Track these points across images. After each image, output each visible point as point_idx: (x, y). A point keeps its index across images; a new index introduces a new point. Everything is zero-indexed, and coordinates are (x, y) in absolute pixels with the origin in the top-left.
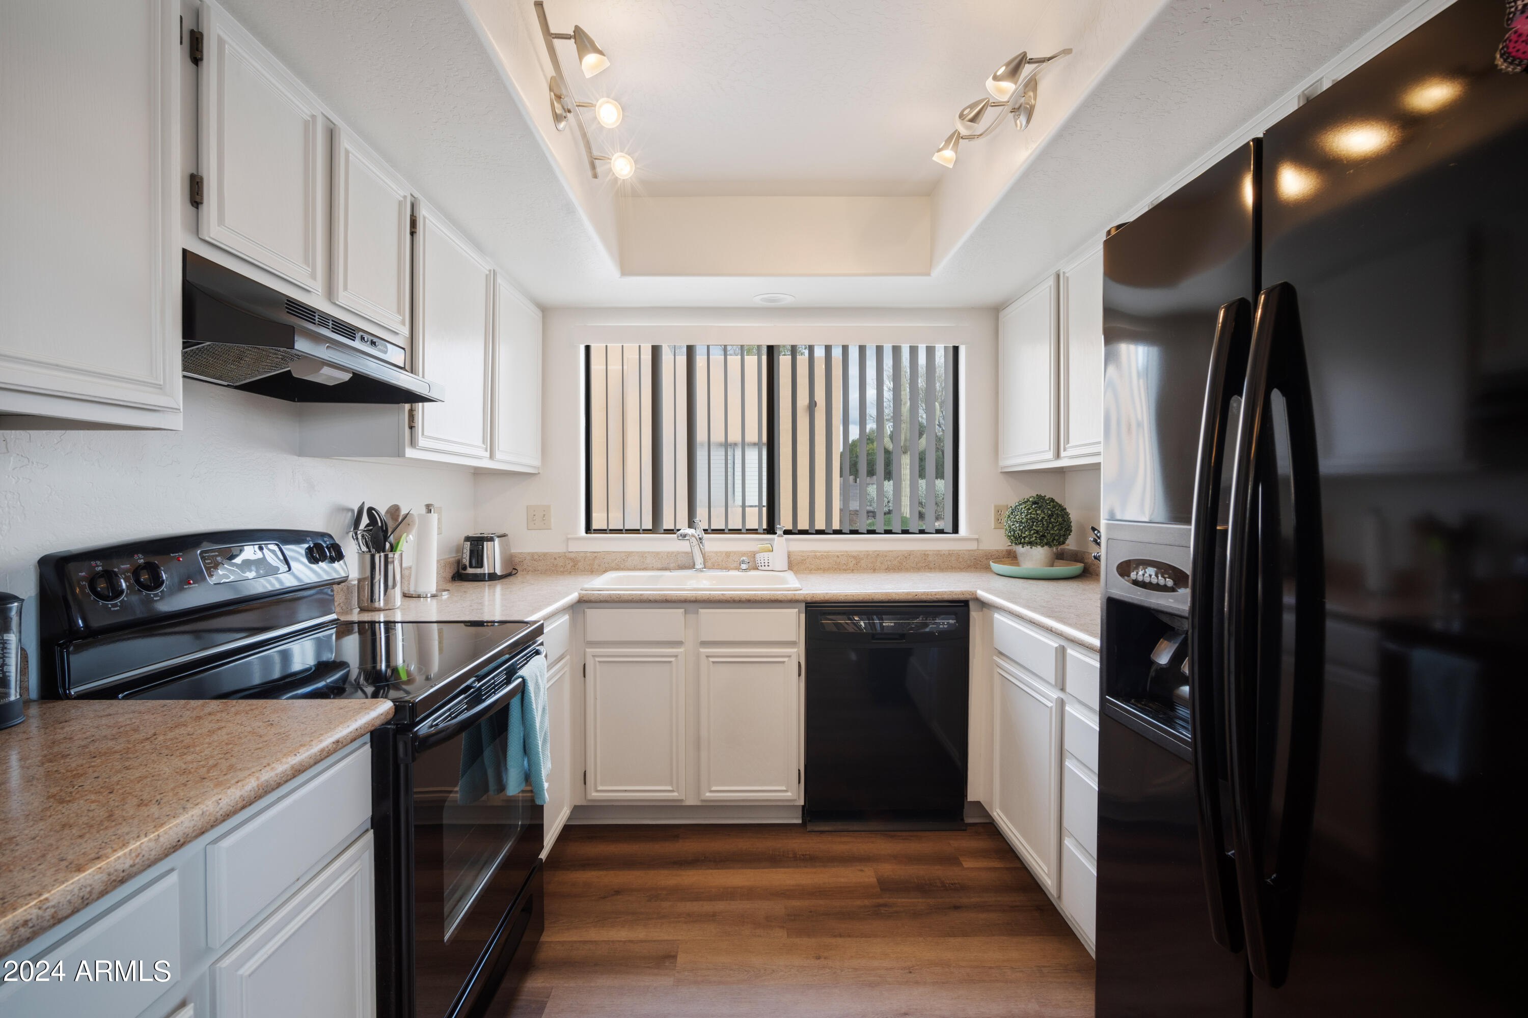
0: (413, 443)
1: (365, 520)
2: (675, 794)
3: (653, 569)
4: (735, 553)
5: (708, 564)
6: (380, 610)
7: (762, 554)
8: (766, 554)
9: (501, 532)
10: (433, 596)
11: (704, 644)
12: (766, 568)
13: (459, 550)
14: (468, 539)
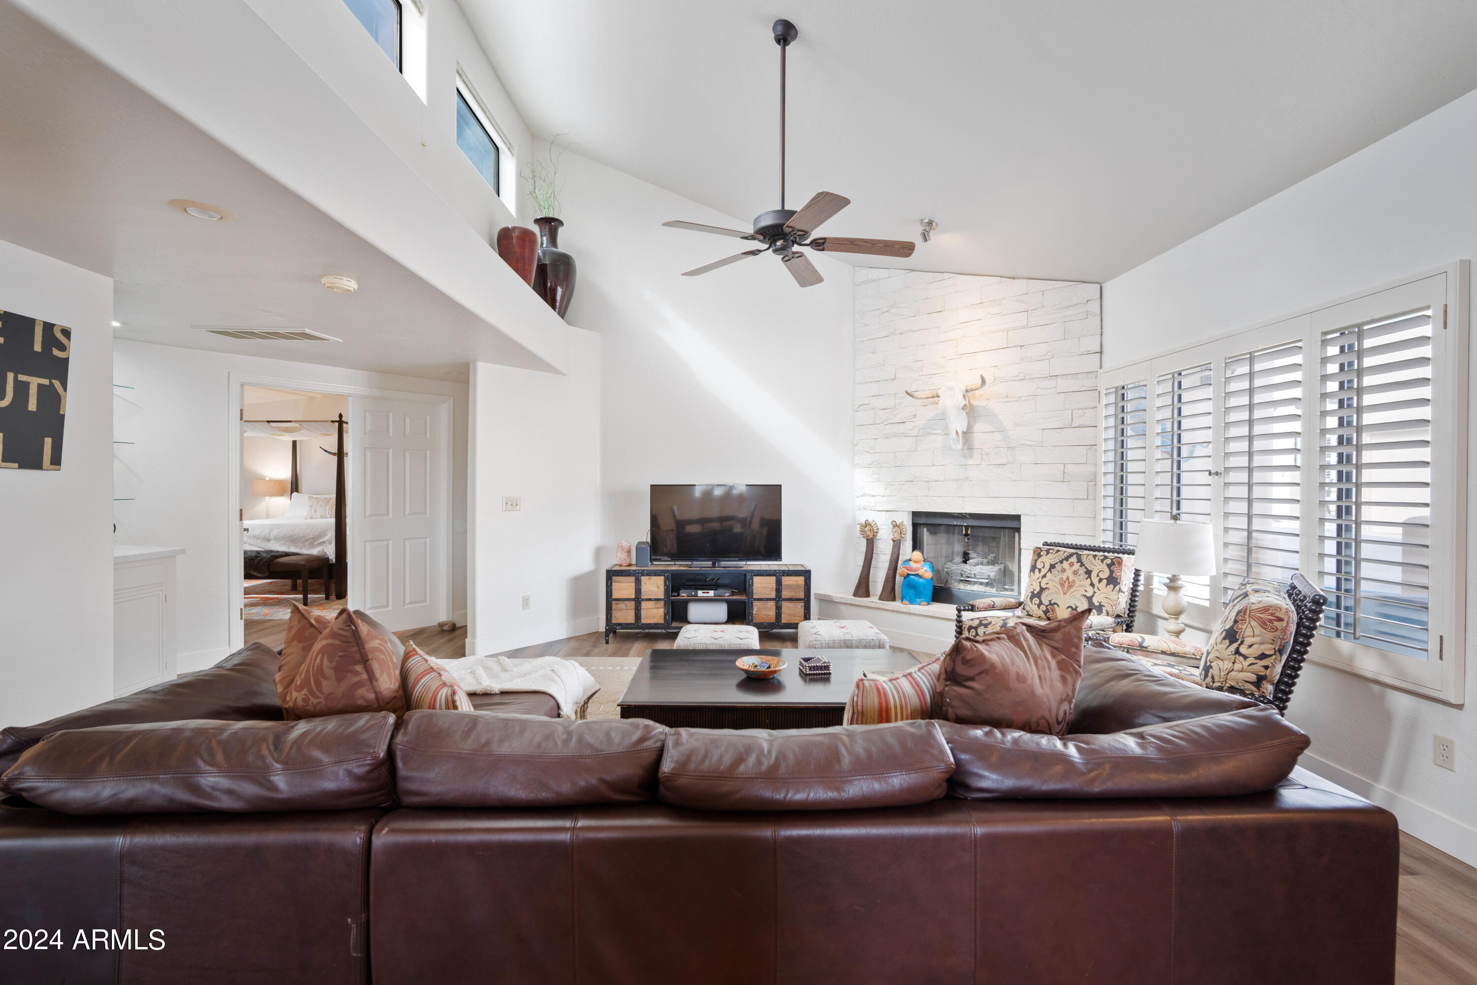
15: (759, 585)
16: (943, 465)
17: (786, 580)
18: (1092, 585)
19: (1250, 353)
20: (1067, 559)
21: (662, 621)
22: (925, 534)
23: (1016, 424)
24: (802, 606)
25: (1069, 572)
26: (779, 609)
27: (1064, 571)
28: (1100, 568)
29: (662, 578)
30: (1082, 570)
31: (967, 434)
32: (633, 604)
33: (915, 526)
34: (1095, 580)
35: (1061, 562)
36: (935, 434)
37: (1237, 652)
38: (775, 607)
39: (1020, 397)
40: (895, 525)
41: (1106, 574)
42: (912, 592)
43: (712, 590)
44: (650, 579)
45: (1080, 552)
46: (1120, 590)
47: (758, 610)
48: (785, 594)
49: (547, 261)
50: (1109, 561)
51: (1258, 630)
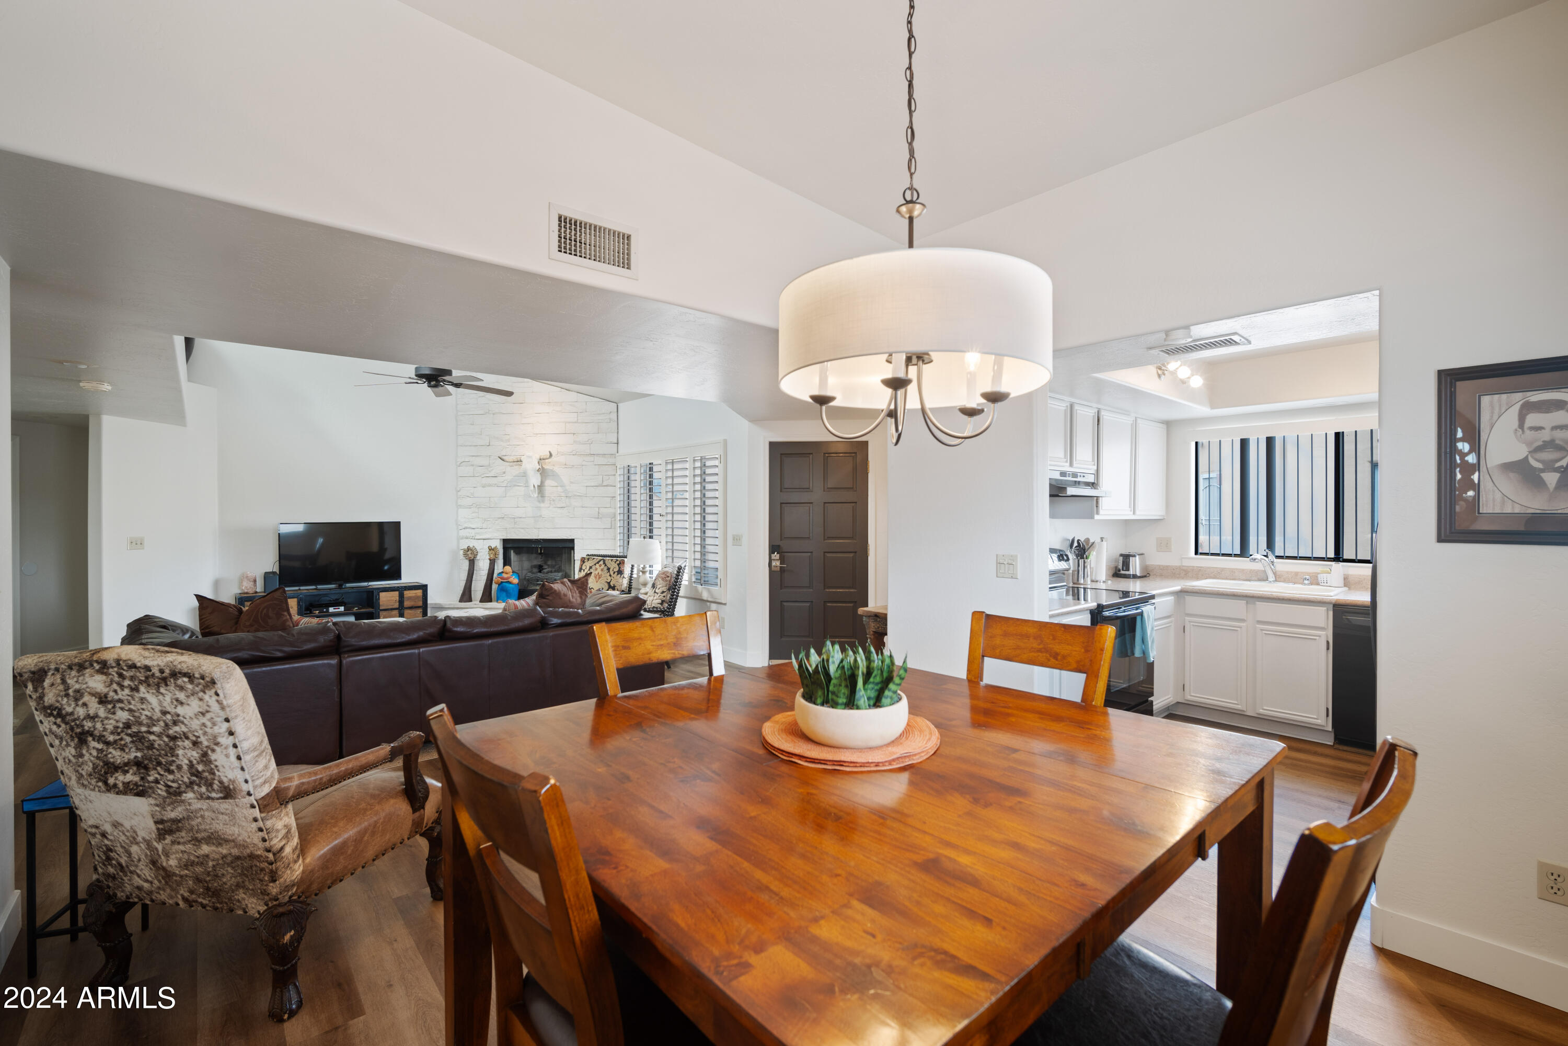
0: (1098, 513)
1: (1076, 544)
2: (1240, 706)
3: (1239, 580)
4: (1302, 573)
5: (1278, 578)
6: (1081, 584)
7: (1322, 575)
8: (1325, 575)
9: (1141, 552)
10: (1104, 582)
11: (1259, 622)
12: (1325, 584)
13: (1117, 561)
14: (1121, 555)
15: (384, 599)
16: (525, 507)
17: (407, 594)
18: (610, 576)
19: (673, 460)
20: (598, 563)
22: (513, 555)
23: (571, 482)
24: (421, 612)
25: (599, 570)
26: (401, 615)
27: (596, 569)
28: (614, 566)
30: (606, 568)
31: (541, 487)
33: (506, 550)
34: (612, 573)
35: (595, 565)
36: (519, 486)
37: (655, 592)
38: (398, 614)
39: (573, 466)
40: (491, 549)
41: (616, 570)
42: (504, 594)
43: (342, 606)
45: (605, 559)
46: (624, 577)
48: (407, 604)
50: (618, 562)
51: (661, 582)
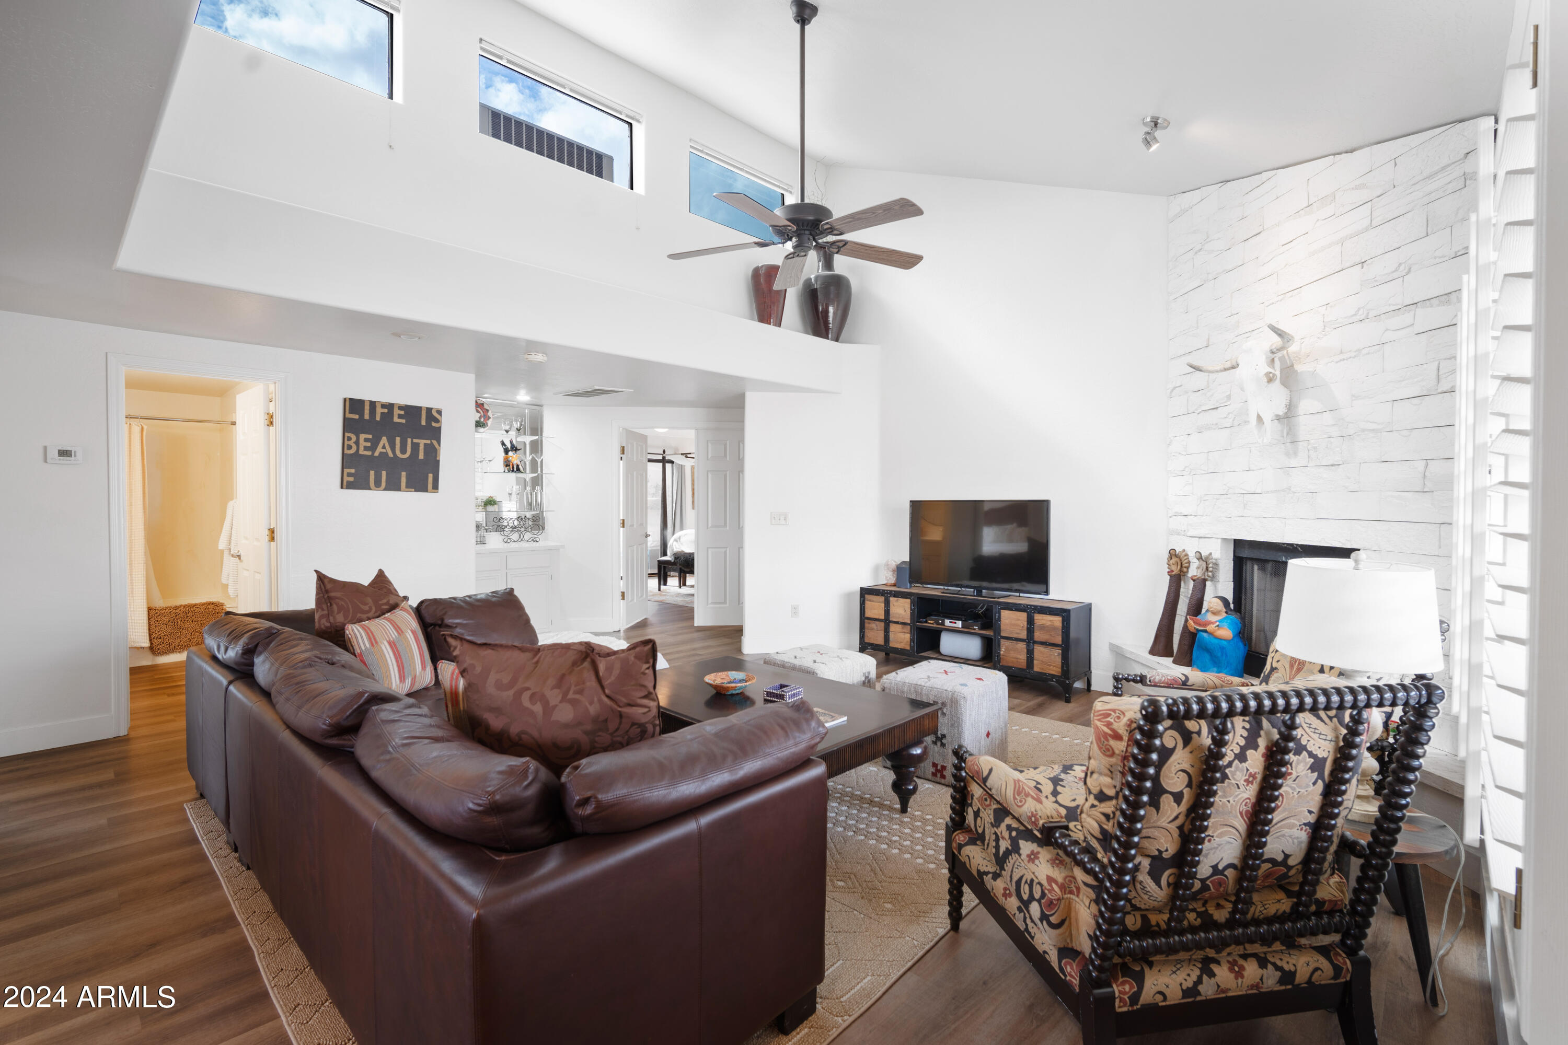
15: (1007, 621)
16: (1261, 469)
17: (1040, 619)
21: (908, 648)
22: (1249, 573)
23: (1353, 396)
24: (1059, 654)
26: (1030, 653)
29: (909, 601)
32: (882, 624)
33: (1239, 564)
38: (1025, 650)
39: (1359, 351)
40: (1199, 558)
43: (959, 620)
44: (897, 601)
47: (1006, 649)
48: (1038, 636)
49: (817, 286)
